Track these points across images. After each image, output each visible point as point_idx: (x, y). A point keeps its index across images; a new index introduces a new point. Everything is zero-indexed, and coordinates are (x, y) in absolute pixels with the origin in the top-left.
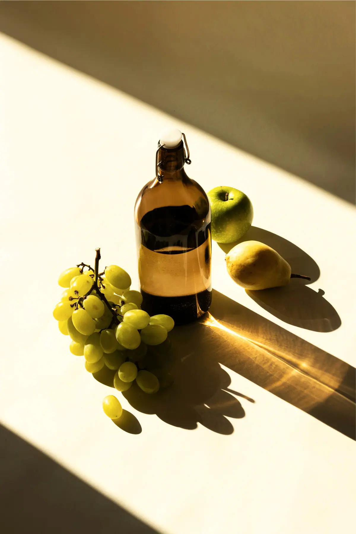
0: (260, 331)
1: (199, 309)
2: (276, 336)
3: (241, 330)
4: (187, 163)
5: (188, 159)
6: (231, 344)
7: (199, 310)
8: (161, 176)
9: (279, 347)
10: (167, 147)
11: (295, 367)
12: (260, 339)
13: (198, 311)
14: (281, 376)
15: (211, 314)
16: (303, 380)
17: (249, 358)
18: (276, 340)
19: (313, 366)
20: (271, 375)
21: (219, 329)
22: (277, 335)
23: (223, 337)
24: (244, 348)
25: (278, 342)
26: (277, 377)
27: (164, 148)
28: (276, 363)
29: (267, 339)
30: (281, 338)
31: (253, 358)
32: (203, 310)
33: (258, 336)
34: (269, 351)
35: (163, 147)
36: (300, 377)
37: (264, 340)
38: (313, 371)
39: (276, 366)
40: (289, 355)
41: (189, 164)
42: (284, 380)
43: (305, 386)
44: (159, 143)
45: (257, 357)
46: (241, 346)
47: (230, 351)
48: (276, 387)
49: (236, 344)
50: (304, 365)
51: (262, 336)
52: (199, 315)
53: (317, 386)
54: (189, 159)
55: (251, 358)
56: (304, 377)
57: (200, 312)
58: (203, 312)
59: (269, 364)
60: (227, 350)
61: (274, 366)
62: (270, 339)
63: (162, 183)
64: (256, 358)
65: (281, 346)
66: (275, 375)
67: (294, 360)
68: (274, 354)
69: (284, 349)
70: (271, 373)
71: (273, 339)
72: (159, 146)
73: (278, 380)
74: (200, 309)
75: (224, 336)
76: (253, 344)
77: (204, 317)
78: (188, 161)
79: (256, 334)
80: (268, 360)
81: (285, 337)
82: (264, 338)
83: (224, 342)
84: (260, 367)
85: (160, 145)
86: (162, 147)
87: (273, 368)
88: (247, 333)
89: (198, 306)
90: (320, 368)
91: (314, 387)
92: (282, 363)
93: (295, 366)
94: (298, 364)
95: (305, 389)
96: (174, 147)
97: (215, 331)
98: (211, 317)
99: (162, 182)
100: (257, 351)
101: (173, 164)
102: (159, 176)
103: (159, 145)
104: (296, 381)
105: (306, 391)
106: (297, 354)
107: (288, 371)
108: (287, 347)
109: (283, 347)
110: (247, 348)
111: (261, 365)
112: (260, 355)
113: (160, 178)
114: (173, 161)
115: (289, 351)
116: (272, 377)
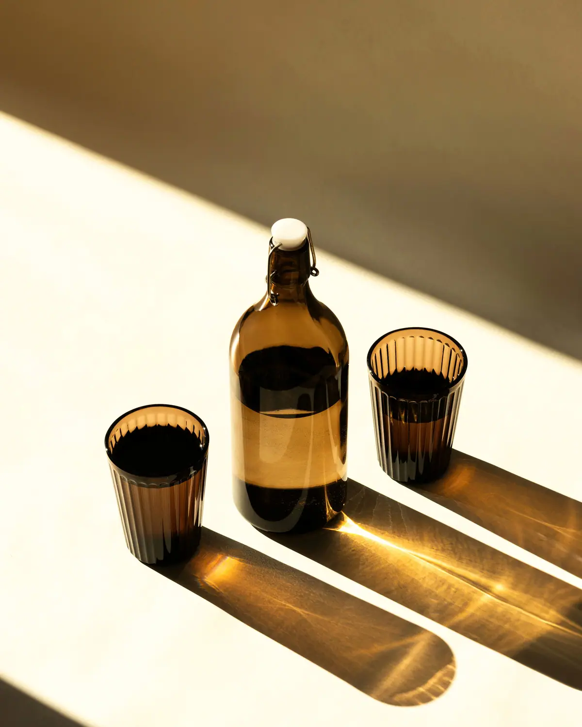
0: (426, 538)
1: (329, 507)
2: (452, 544)
3: (397, 537)
4: (312, 274)
5: (314, 268)
6: (384, 559)
7: (329, 510)
8: (275, 295)
9: (458, 561)
10: (283, 248)
11: (486, 591)
12: (427, 550)
13: (328, 512)
14: (466, 604)
15: (348, 516)
16: (500, 610)
17: (413, 579)
18: (452, 550)
19: (514, 586)
20: (450, 604)
21: (361, 538)
22: (454, 543)
23: (369, 548)
24: (404, 565)
25: (455, 553)
26: (460, 606)
27: (279, 250)
28: (456, 586)
29: (437, 550)
30: (460, 547)
31: (420, 579)
32: (335, 511)
33: (424, 545)
34: (444, 569)
35: (279, 248)
36: (496, 605)
37: (432, 551)
38: (516, 595)
39: (457, 589)
40: (475, 573)
41: (316, 275)
42: (470, 610)
43: (505, 618)
44: (271, 242)
45: (425, 577)
46: (399, 561)
47: (383, 568)
48: (460, 622)
49: (391, 560)
50: (500, 587)
51: (430, 545)
52: (329, 518)
53: (523, 618)
54: (316, 267)
55: (416, 578)
56: (502, 605)
57: (331, 513)
58: (335, 512)
59: (445, 587)
60: (378, 568)
61: (453, 589)
62: (443, 550)
63: (276, 306)
64: (424, 579)
65: (460, 559)
66: (456, 604)
67: (484, 580)
68: (451, 572)
69: (467, 563)
70: (449, 600)
71: (448, 550)
72: (272, 248)
73: (461, 610)
74: (331, 508)
75: (371, 547)
76: (418, 558)
77: (337, 520)
78: (314, 272)
79: (420, 542)
80: (443, 582)
81: (466, 546)
82: (433, 549)
83: (371, 556)
84: (433, 592)
85: (274, 246)
86: (277, 248)
87: (452, 593)
88: (406, 541)
89: (328, 504)
90: (526, 591)
91: (518, 620)
92: (465, 585)
93: (486, 589)
94: (489, 586)
95: (506, 622)
96: (296, 248)
97: (355, 541)
98: (348, 520)
99: (276, 303)
100: (424, 568)
101: (294, 275)
102: (272, 294)
103: (272, 245)
104: (490, 611)
105: (507, 626)
106: (488, 571)
107: (475, 596)
108: (471, 561)
109: (464, 561)
110: (407, 565)
111: (434, 590)
112: (430, 573)
113: (274, 298)
114: (294, 271)
115: (474, 567)
116: (453, 607)
